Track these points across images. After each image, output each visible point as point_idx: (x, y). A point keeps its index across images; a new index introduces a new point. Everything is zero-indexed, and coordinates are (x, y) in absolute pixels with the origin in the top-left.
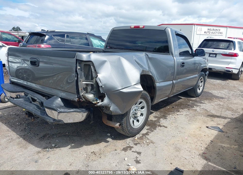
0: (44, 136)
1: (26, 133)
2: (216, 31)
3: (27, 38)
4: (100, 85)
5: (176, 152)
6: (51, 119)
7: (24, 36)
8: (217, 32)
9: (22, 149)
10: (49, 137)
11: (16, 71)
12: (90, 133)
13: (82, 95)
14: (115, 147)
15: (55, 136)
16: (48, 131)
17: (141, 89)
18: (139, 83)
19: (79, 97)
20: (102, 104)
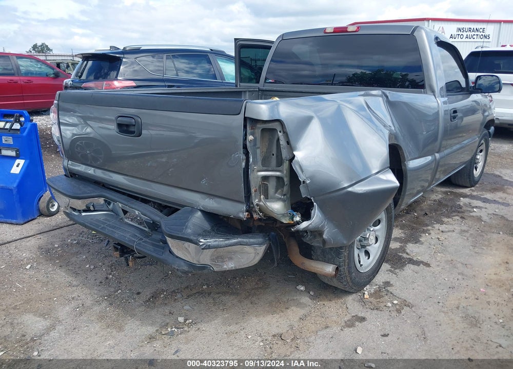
0: (154, 296)
1: (112, 290)
2: (475, 34)
3: (81, 67)
4: (302, 177)
5: (472, 329)
6: (182, 263)
7: (61, 63)
8: (477, 35)
9: (112, 332)
10: (166, 298)
11: (71, 142)
12: (257, 284)
13: (257, 205)
14: (323, 320)
15: (179, 296)
16: (159, 282)
17: (395, 183)
18: (388, 167)
19: (250, 210)
20: (309, 225)
